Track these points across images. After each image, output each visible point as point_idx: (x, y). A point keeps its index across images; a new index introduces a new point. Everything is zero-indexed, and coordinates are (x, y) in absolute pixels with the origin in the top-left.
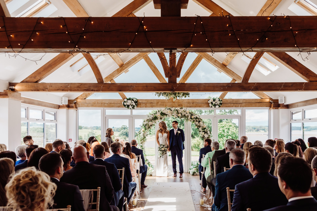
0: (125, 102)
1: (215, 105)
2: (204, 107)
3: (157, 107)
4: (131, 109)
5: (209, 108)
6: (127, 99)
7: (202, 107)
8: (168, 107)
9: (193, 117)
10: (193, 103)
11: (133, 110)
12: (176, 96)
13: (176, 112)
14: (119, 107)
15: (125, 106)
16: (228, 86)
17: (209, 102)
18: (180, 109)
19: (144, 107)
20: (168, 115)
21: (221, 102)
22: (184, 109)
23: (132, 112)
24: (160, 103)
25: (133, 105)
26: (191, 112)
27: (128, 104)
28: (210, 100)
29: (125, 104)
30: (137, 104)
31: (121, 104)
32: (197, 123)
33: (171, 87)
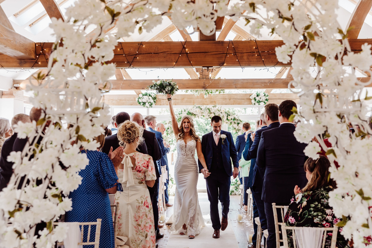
0: (139, 98)
1: (259, 102)
2: (245, 104)
3: (183, 105)
4: (147, 107)
5: (252, 105)
6: (142, 94)
7: (242, 105)
8: (197, 105)
9: (229, 118)
10: (230, 99)
11: (150, 109)
12: (208, 93)
13: (208, 111)
14: (132, 105)
15: (140, 103)
16: (270, 83)
17: (251, 97)
18: (213, 107)
19: (165, 105)
20: (197, 116)
21: (267, 98)
22: (218, 107)
23: (148, 112)
24: (186, 99)
25: (150, 102)
26: (226, 111)
27: (144, 101)
28: (252, 94)
29: (140, 101)
30: (155, 100)
31: (135, 100)
32: (235, 126)
33: (201, 83)
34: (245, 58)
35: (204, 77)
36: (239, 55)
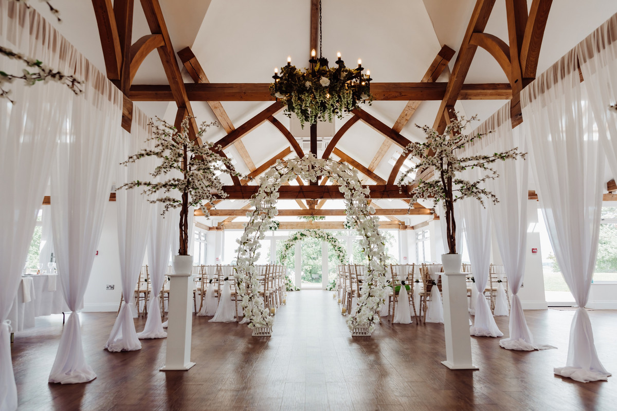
1: (349, 227)
2: (340, 228)
3: (297, 229)
4: (273, 230)
5: (344, 229)
7: (338, 229)
8: (307, 229)
9: (329, 237)
10: (329, 225)
11: (275, 232)
12: (315, 219)
13: (314, 233)
17: (343, 224)
18: (318, 230)
19: (285, 229)
22: (322, 230)
23: (273, 233)
24: (299, 225)
25: (275, 227)
26: (328, 233)
27: (271, 226)
30: (278, 226)
32: (333, 243)
33: (310, 212)
34: (334, 194)
35: (312, 208)
36: (331, 193)
